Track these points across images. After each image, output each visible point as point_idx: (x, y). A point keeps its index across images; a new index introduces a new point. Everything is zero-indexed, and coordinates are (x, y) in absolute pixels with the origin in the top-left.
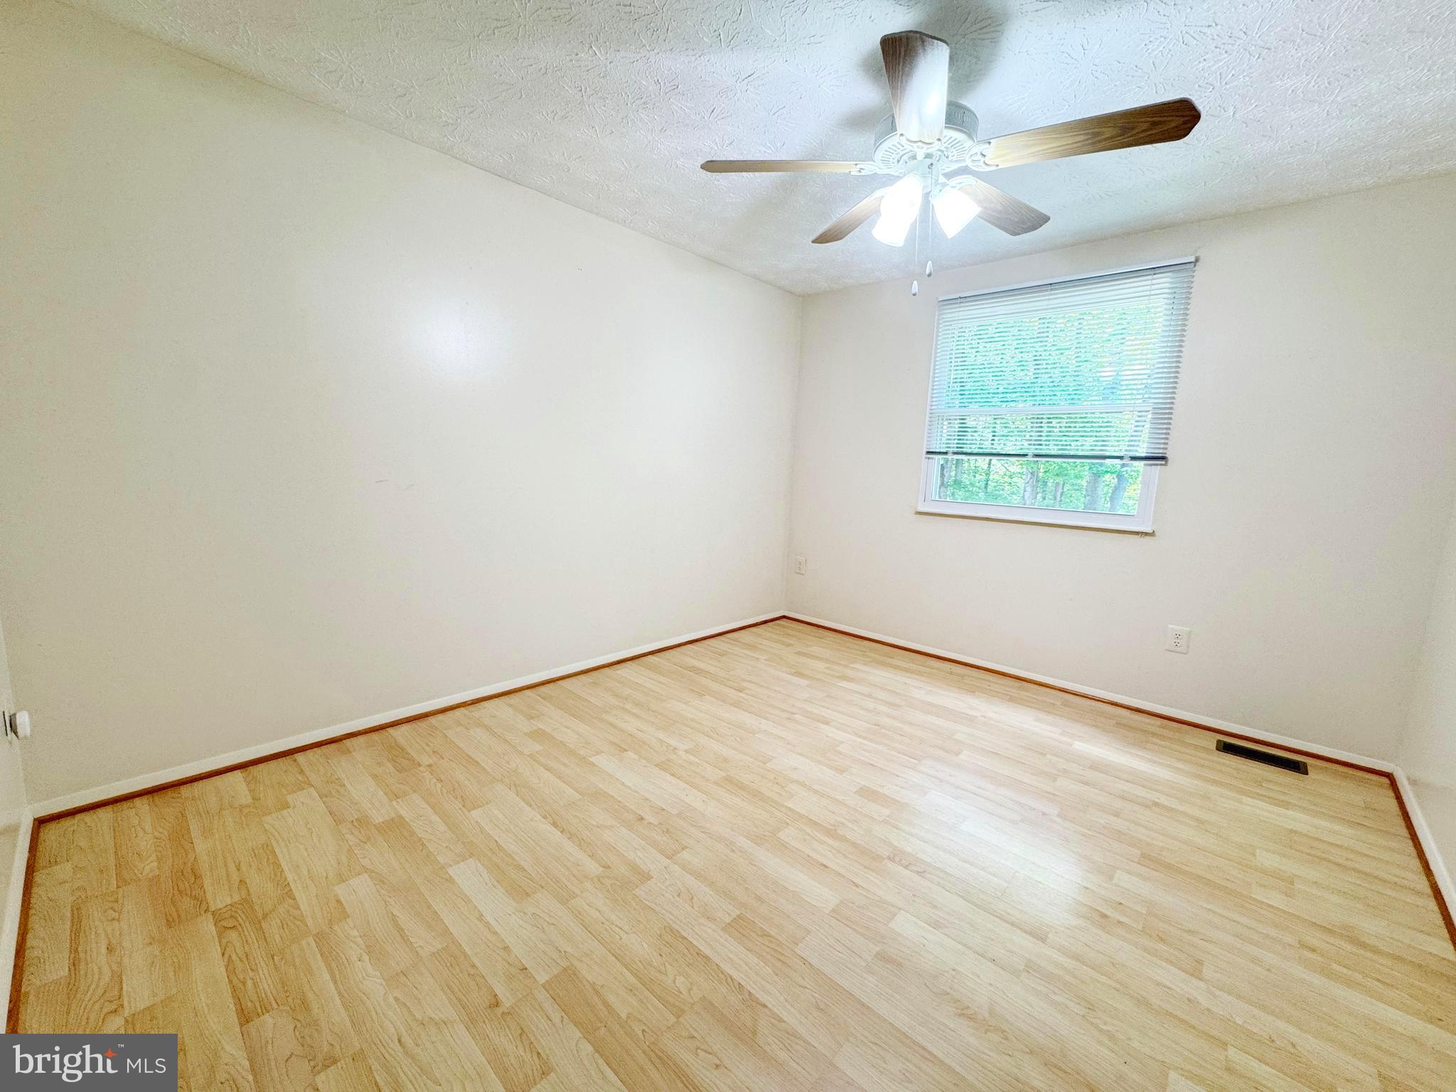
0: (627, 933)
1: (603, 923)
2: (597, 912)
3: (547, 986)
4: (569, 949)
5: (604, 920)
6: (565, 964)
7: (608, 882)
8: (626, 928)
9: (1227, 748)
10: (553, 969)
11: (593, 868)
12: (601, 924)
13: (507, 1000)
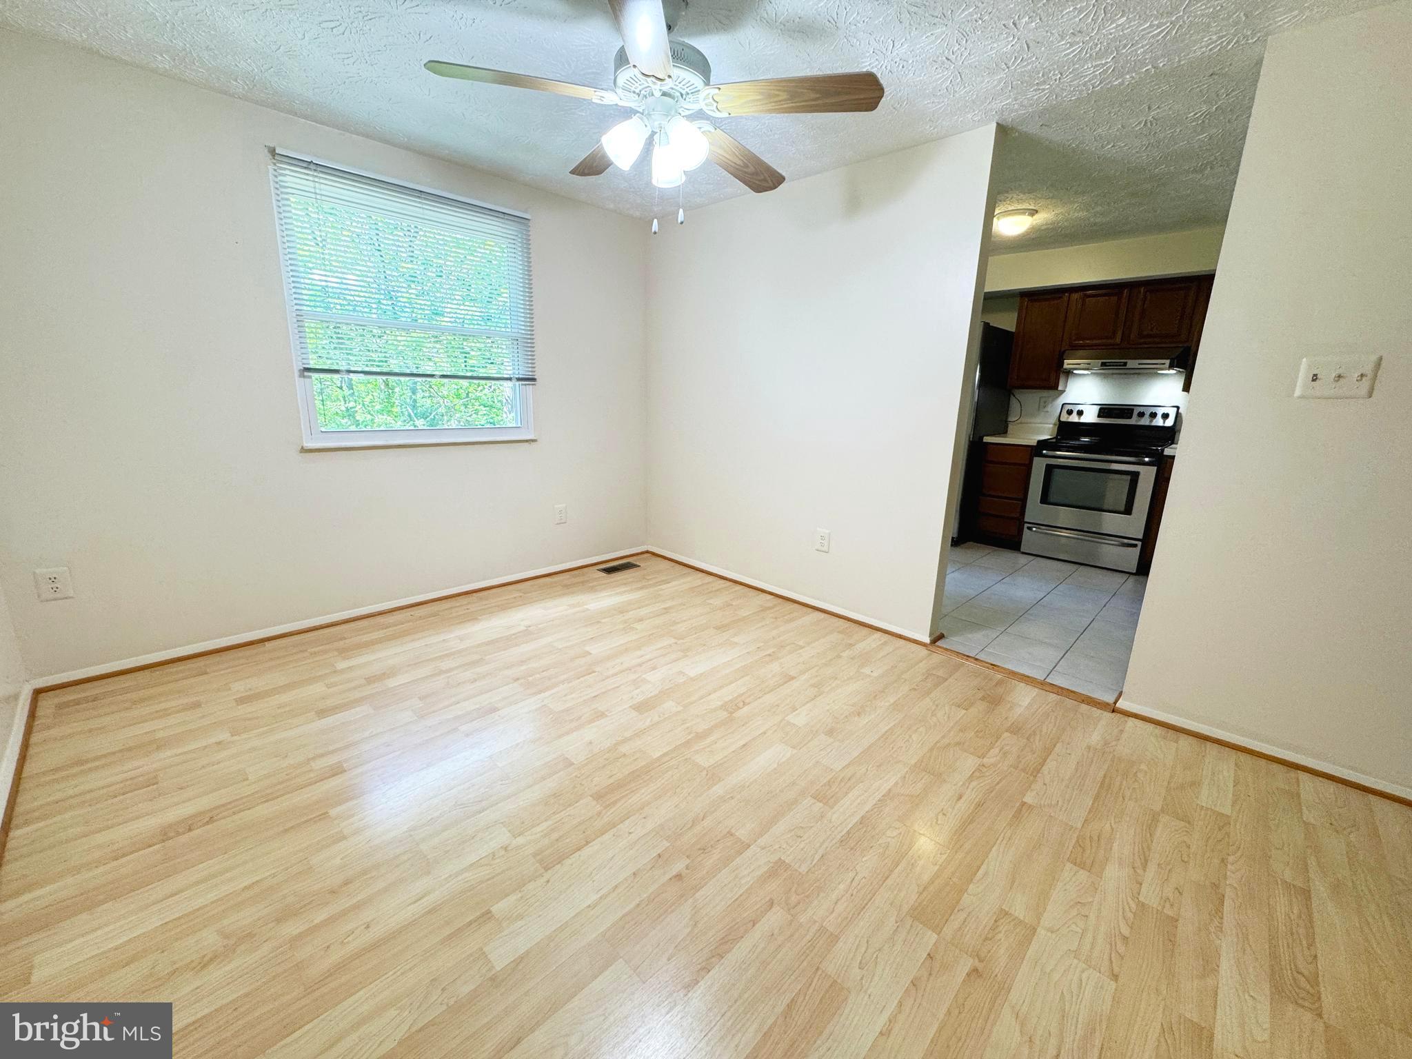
0: (857, 873)
1: (852, 895)
2: (839, 903)
3: (938, 929)
4: (893, 919)
5: (848, 895)
6: (909, 921)
7: (794, 899)
8: (851, 875)
9: (609, 571)
10: (919, 928)
11: (775, 917)
12: (852, 898)
13: (966, 964)
